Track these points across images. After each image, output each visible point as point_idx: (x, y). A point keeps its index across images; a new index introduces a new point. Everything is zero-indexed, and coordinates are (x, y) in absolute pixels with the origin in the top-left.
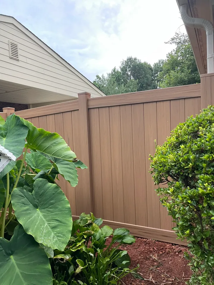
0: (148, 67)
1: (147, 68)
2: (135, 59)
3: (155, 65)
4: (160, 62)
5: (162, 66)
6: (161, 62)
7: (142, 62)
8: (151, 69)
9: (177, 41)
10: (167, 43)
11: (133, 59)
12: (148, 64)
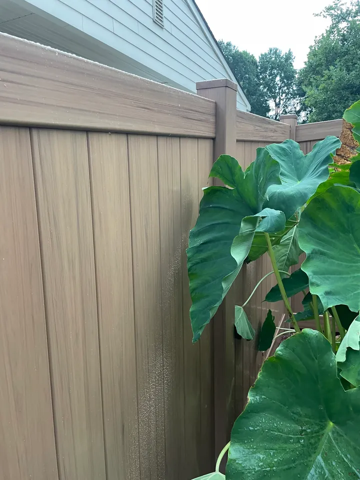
0: (251, 61)
1: (249, 61)
2: (229, 44)
3: (263, 57)
4: (271, 51)
5: (273, 59)
6: (272, 53)
7: (241, 50)
8: (254, 63)
9: (336, 14)
10: (317, 15)
11: (225, 44)
12: (251, 54)
